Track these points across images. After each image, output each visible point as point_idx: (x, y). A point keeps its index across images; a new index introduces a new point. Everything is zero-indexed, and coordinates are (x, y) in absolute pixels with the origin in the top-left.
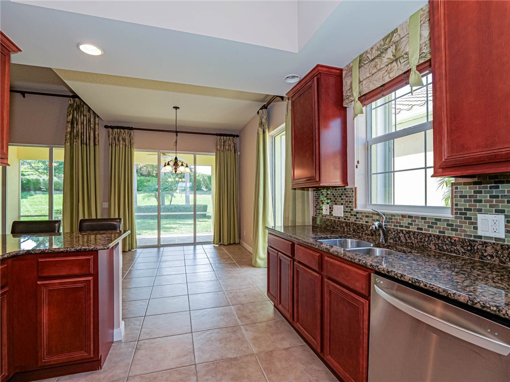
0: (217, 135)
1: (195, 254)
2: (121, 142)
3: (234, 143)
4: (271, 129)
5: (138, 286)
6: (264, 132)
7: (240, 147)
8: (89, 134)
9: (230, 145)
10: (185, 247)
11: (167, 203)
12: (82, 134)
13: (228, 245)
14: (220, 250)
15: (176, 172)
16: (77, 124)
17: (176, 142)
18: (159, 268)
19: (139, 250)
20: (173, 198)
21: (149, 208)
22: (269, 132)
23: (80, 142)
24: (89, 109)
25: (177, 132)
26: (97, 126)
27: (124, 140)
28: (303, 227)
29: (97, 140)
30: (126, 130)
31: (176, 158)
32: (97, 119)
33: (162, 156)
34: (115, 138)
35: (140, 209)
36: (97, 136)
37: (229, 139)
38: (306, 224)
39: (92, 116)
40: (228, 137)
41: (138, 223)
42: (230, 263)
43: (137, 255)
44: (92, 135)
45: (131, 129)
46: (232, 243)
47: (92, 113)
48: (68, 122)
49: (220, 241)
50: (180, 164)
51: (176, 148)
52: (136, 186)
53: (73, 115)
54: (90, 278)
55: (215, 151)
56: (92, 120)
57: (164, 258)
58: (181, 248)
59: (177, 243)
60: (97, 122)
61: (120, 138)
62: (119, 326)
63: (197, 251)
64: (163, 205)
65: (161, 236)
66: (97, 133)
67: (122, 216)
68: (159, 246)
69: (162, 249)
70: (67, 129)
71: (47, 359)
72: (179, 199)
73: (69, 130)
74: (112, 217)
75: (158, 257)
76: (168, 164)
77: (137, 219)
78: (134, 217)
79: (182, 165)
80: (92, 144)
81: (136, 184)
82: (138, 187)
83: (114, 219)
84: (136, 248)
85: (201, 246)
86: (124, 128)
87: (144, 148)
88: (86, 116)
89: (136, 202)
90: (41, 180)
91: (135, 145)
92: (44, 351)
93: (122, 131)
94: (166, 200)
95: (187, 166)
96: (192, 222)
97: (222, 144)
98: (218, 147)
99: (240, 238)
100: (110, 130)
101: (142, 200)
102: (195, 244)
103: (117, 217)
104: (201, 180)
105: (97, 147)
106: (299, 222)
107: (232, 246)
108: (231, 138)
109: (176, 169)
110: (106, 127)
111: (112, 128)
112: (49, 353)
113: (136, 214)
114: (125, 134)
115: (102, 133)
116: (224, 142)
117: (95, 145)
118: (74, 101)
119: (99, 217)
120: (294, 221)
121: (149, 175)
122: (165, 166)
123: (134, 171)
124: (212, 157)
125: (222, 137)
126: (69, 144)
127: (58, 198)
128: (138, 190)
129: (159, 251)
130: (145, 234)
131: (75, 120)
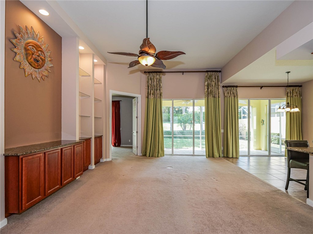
8: (216, 91)
12: (213, 91)
16: (210, 87)
25: (262, 87)
26: (219, 87)
29: (219, 94)
34: (228, 93)
40: (295, 88)
48: (205, 86)
53: (208, 82)
55: (286, 97)
56: (217, 83)
61: (232, 93)
66: (219, 91)
70: (205, 90)
80: (217, 97)
86: (233, 86)
88: (214, 82)
91: (238, 97)
93: (232, 88)
98: (289, 94)
108: (297, 88)
110: (223, 87)
111: (227, 87)
118: (208, 74)
125: (291, 88)
126: (207, 98)
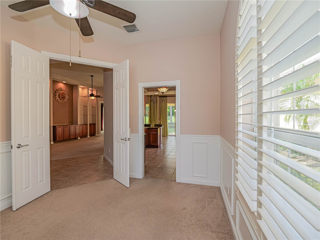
2: (164, 101)
8: (155, 99)
12: (153, 100)
16: (152, 97)
21: (173, 124)
26: (157, 97)
29: (157, 101)
30: (165, 97)
45: (166, 97)
54: (157, 133)
62: (161, 144)
66: (157, 99)
73: (150, 99)
78: (168, 127)
84: (168, 136)
87: (170, 102)
91: (167, 102)
92: (151, 143)
105: (157, 103)
110: (160, 97)
114: (165, 98)
119: (158, 124)
126: (150, 103)
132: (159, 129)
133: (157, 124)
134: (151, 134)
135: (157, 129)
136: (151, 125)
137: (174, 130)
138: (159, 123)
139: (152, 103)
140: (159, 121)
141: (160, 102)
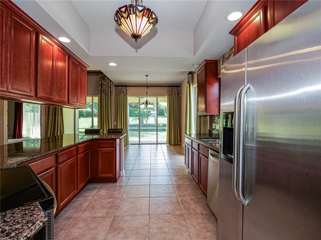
0: (168, 86)
1: (157, 148)
2: (122, 93)
3: (177, 90)
4: (194, 84)
5: (129, 159)
6: (190, 86)
7: (181, 92)
8: (108, 90)
9: (175, 92)
10: (152, 145)
11: (145, 122)
12: (105, 90)
13: (174, 145)
14: (170, 147)
15: (147, 107)
16: (103, 86)
17: (147, 92)
18: (139, 153)
19: (130, 146)
20: (148, 120)
21: (135, 125)
22: (192, 86)
23: (104, 94)
24: (108, 78)
25: (148, 86)
26: (111, 86)
27: (123, 92)
28: (205, 134)
29: (111, 93)
30: (124, 87)
31: (147, 101)
32: (111, 83)
33: (141, 98)
34: (119, 91)
35: (131, 126)
36: (111, 91)
37: (175, 88)
38: (206, 133)
39: (109, 81)
40: (174, 88)
41: (130, 133)
42: (173, 153)
43: (130, 147)
44: (109, 90)
45: (126, 86)
46: (176, 144)
47: (109, 80)
48: (99, 85)
49: (170, 143)
50: (148, 103)
51: (147, 94)
52: (129, 113)
53: (101, 82)
54: (114, 149)
55: (167, 95)
56: (109, 83)
57: (141, 149)
58: (150, 145)
59: (148, 143)
60: (111, 84)
61: (122, 91)
62: (122, 170)
63: (158, 147)
64: (142, 124)
65: (141, 140)
66: (111, 89)
67: (122, 128)
68: (139, 144)
69: (141, 145)
70: (99, 88)
71: (100, 175)
72: (151, 121)
73: (100, 89)
74: (118, 128)
75: (139, 149)
76: (143, 104)
77: (129, 131)
78: (128, 130)
79: (150, 104)
80: (109, 95)
81: (129, 112)
82: (130, 114)
83: (119, 129)
84: (129, 144)
85: (160, 145)
86: (123, 86)
87: (132, 95)
88: (107, 82)
89: (129, 122)
90: (84, 111)
91: (128, 94)
92: (100, 173)
93: (123, 87)
94: (144, 121)
95: (152, 104)
96: (155, 133)
97: (171, 91)
98: (169, 93)
99: (181, 141)
100: (117, 87)
101: (132, 121)
102: (157, 144)
103: (120, 128)
104: (164, 109)
105: (112, 95)
106: (202, 132)
107: (176, 146)
108: (176, 88)
109: (147, 106)
110: (116, 86)
111: (118, 86)
112: (101, 174)
113: (129, 128)
115: (113, 89)
116: (172, 90)
117: (111, 95)
119: (113, 128)
120: (200, 132)
121: (135, 107)
122: (142, 104)
123: (128, 105)
124: (166, 98)
125: (171, 88)
126: (100, 95)
127: (96, 120)
128: (130, 116)
129: (139, 146)
130: (133, 139)
131: (102, 84)
132: (118, 141)
133: (111, 129)
134: (100, 153)
135: (115, 140)
136: (100, 130)
137: (138, 134)
138: (114, 125)
139: (103, 94)
140: (115, 123)
141: (117, 95)
